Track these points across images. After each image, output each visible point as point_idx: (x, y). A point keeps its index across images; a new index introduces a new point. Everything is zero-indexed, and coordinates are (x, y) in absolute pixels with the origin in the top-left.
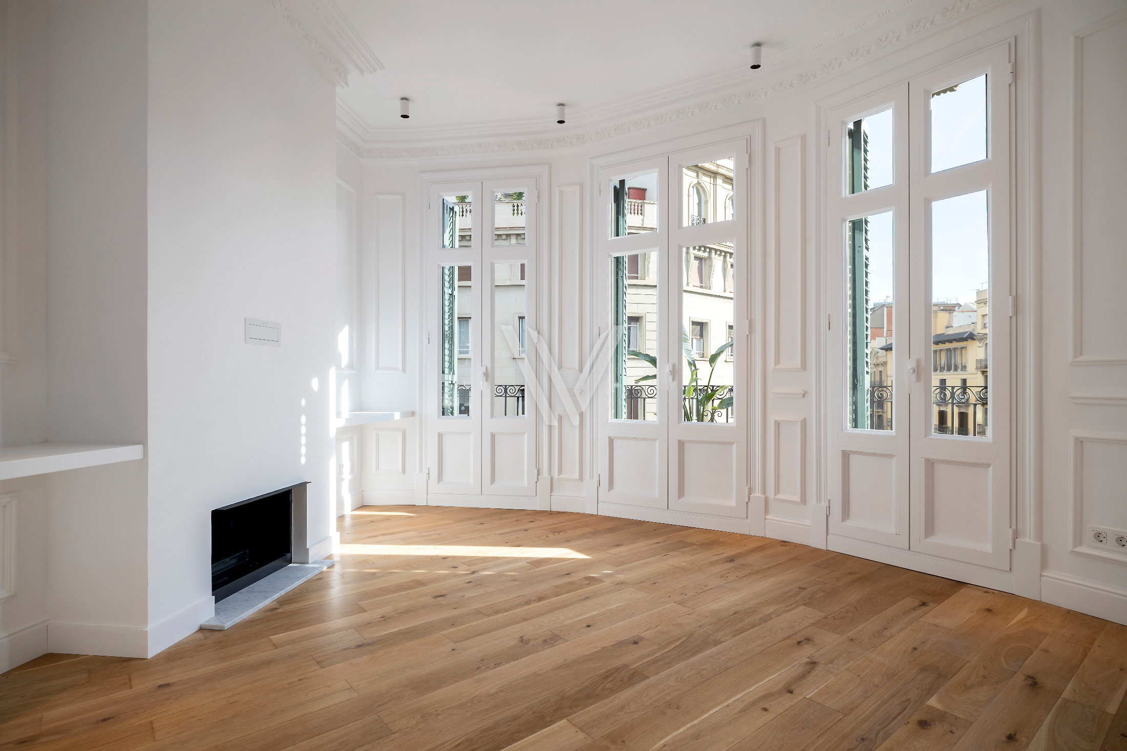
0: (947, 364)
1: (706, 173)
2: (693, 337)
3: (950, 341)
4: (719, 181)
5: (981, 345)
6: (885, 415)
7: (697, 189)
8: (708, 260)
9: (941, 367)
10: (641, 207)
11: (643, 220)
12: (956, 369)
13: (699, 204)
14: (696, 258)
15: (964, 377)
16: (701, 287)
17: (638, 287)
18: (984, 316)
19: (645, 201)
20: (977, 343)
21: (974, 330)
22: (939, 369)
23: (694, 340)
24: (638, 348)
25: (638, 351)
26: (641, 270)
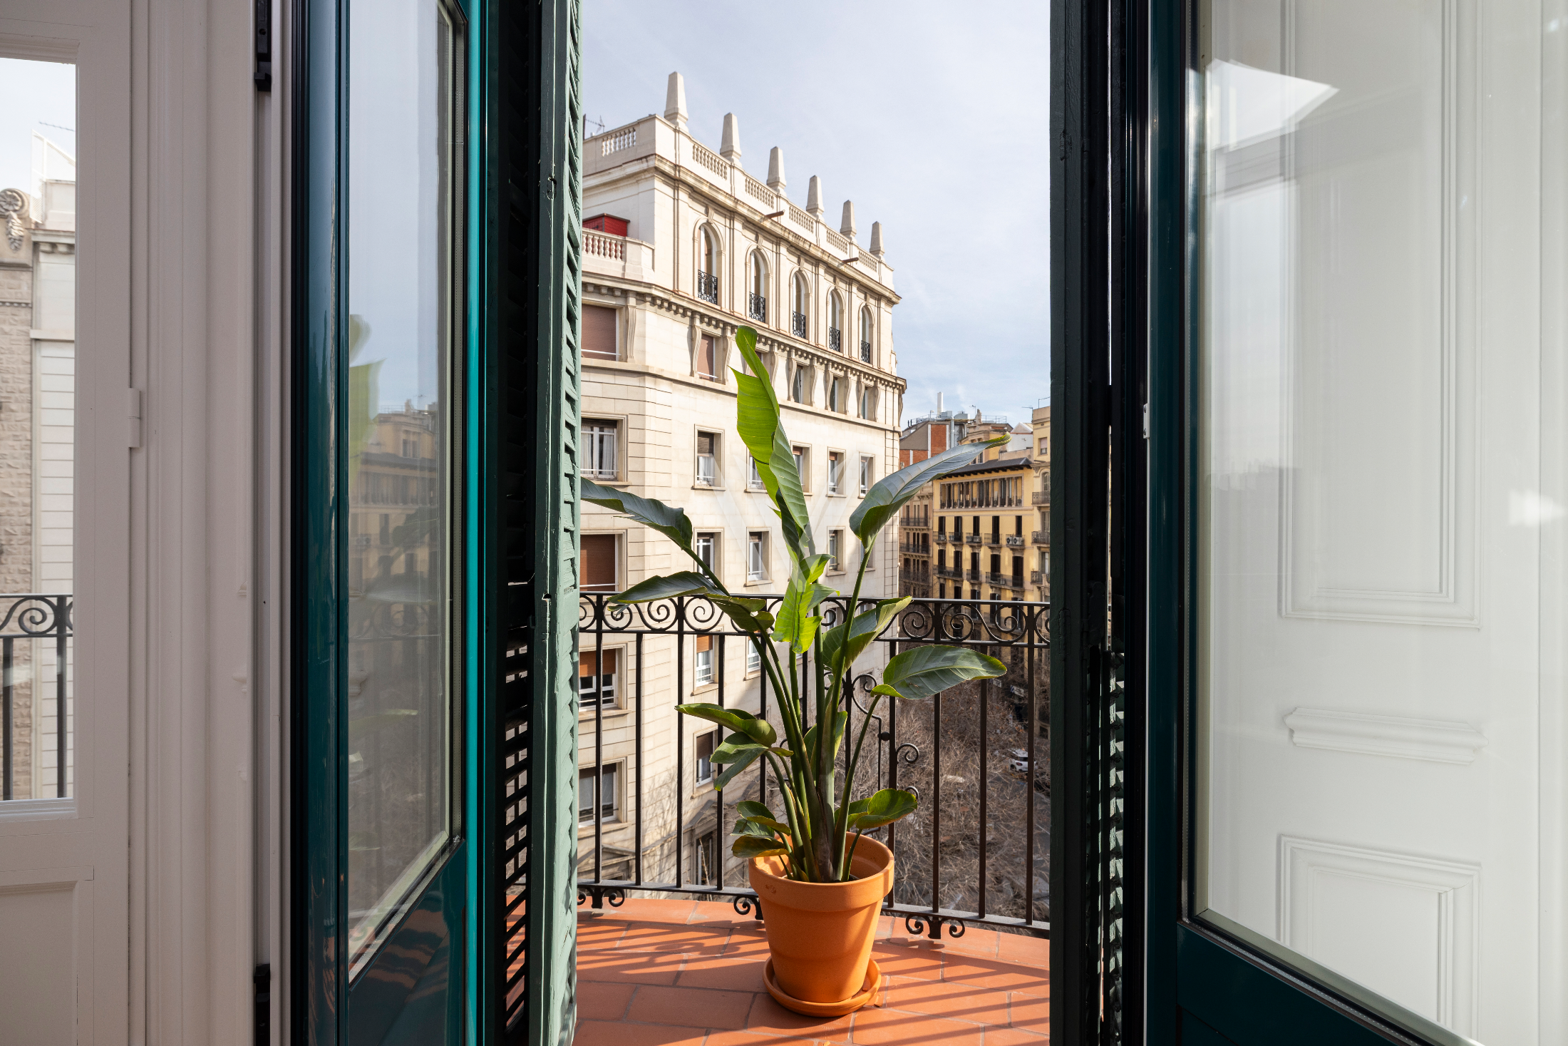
0: (1001, 497)
1: (719, 209)
2: (700, 454)
3: (1004, 469)
4: (738, 225)
5: (1038, 475)
6: (930, 561)
7: (706, 232)
8: (721, 341)
9: (993, 501)
10: (621, 246)
11: (624, 268)
12: (1010, 504)
13: (709, 254)
14: (705, 336)
15: (1019, 513)
16: (711, 379)
17: (616, 373)
18: (1040, 439)
19: (627, 239)
20: (1033, 473)
21: (1030, 456)
22: (992, 503)
23: (701, 459)
24: (615, 471)
25: (615, 474)
26: (620, 347)
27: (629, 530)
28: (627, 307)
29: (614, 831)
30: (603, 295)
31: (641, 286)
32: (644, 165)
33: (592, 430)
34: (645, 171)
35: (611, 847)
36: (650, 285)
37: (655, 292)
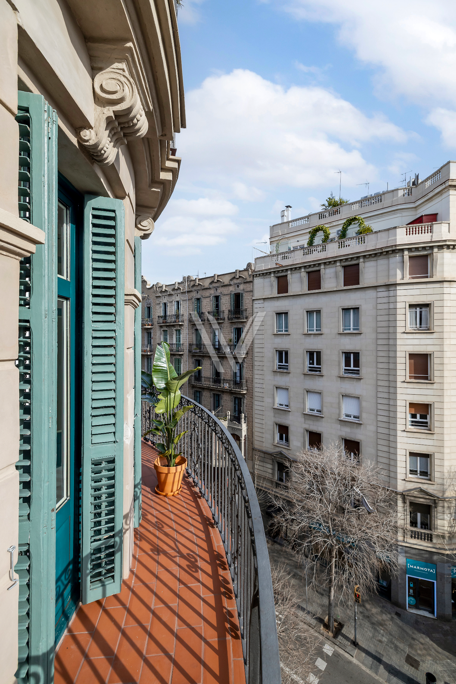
10: (430, 227)
11: (432, 236)
17: (428, 283)
19: (435, 222)
24: (428, 326)
25: (428, 327)
26: (430, 271)
27: (435, 352)
28: (433, 253)
29: (427, 484)
30: (420, 251)
31: (440, 242)
32: (444, 186)
33: (416, 309)
34: (444, 189)
35: (426, 490)
36: (445, 241)
37: (448, 243)
